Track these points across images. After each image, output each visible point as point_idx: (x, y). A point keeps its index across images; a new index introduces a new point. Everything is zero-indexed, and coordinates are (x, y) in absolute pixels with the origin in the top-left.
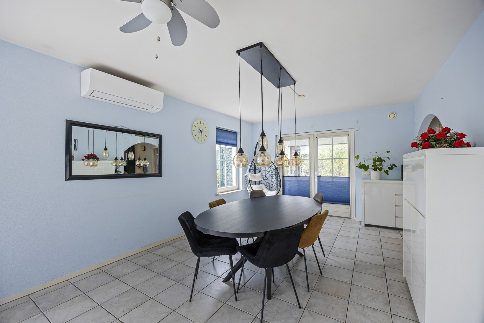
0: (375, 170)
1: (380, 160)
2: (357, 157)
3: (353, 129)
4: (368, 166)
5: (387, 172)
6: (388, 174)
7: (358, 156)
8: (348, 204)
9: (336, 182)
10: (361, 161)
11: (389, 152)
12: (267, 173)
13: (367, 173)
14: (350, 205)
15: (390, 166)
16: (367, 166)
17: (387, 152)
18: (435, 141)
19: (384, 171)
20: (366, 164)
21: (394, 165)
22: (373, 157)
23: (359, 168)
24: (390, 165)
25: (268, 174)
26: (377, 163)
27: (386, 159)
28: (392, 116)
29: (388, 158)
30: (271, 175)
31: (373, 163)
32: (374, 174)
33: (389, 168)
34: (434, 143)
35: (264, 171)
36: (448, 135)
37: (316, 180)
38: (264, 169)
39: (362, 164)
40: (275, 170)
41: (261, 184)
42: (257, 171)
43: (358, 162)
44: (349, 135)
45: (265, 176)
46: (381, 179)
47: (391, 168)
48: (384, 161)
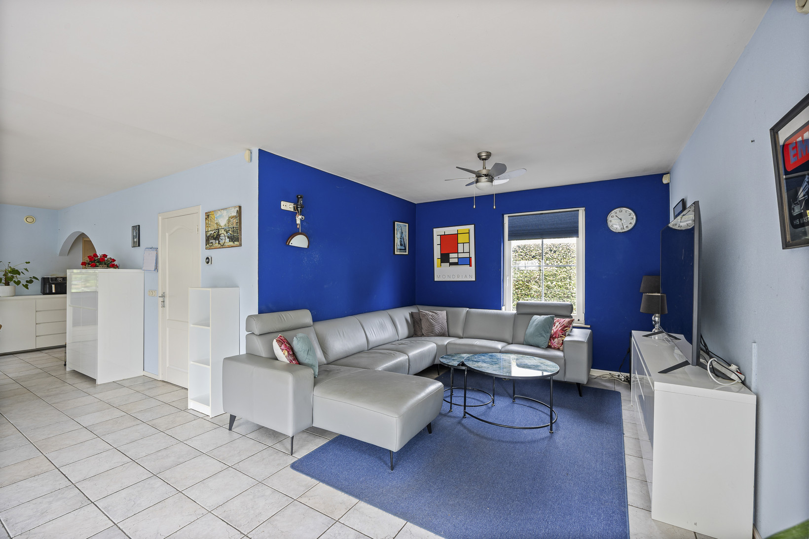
0: (8, 284)
1: (16, 272)
5: (26, 287)
6: (28, 289)
11: (29, 263)
15: (29, 279)
17: (27, 263)
18: (98, 262)
19: (23, 285)
21: (34, 278)
22: (5, 267)
26: (11, 275)
27: (24, 271)
28: (29, 220)
29: (26, 270)
31: (4, 275)
32: (5, 289)
33: (27, 281)
34: (98, 264)
36: (106, 259)
46: (16, 294)
47: (31, 282)
48: (21, 273)
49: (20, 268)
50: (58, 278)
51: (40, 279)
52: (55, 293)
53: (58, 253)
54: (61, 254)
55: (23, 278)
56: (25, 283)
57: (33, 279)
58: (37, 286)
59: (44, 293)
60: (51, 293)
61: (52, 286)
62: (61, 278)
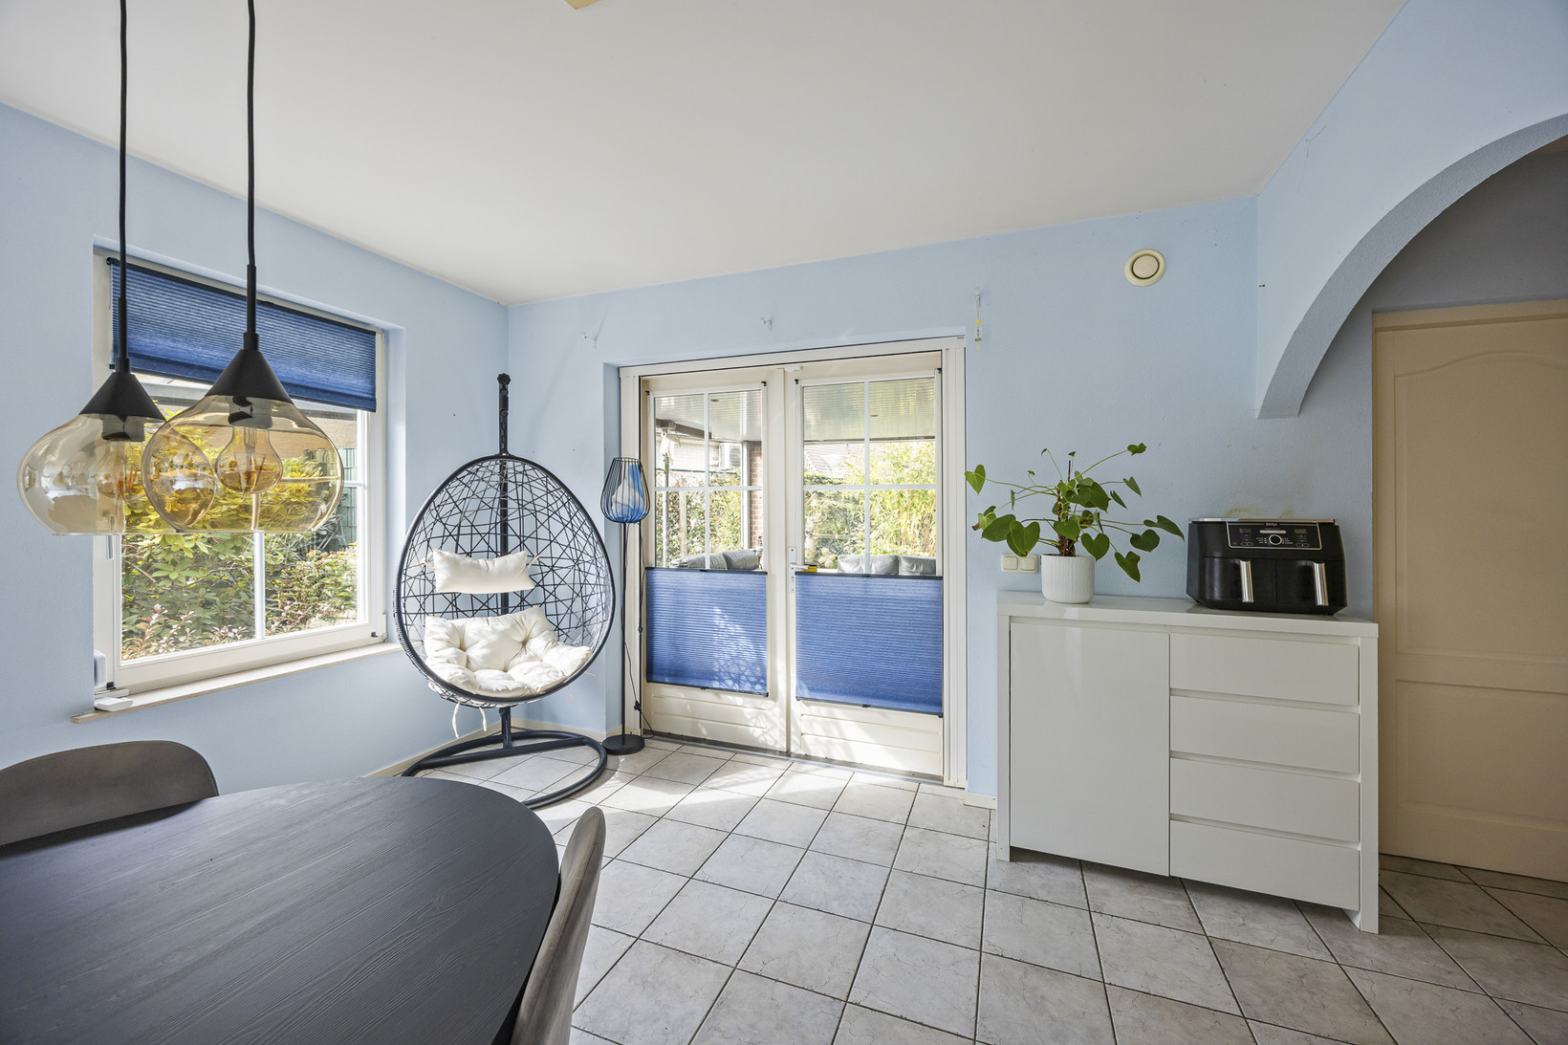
0: (1066, 549)
1: (1093, 495)
2: (977, 478)
3: (960, 337)
4: (1035, 527)
5: (1130, 565)
6: (1136, 576)
7: (980, 470)
8: (936, 709)
9: (882, 600)
10: (995, 497)
11: (1141, 449)
12: (557, 551)
13: (1026, 563)
14: (941, 716)
15: (1141, 530)
16: (1025, 525)
17: (1132, 452)
19: (1118, 556)
20: (1024, 517)
21: (1162, 521)
22: (1056, 475)
23: (985, 535)
24: (1148, 523)
25: (564, 556)
26: (1077, 509)
27: (1125, 493)
28: (1144, 268)
29: (1132, 484)
30: (577, 562)
31: (1054, 511)
32: (1057, 572)
33: (1135, 540)
35: (542, 544)
37: (793, 585)
38: (543, 533)
39: (999, 514)
40: (591, 540)
41: (528, 610)
42: (513, 542)
43: (982, 501)
44: (940, 370)
45: (552, 569)
46: (1094, 596)
47: (1146, 541)
48: (1112, 503)
49: (1109, 479)
50: (1264, 525)
51: (1185, 530)
52: (1256, 608)
53: (1258, 404)
54: (1269, 410)
55: (1119, 524)
56: (1126, 548)
57: (1158, 531)
58: (1168, 563)
59: (1203, 600)
60: (1231, 603)
61: (1238, 568)
62: (1279, 526)
